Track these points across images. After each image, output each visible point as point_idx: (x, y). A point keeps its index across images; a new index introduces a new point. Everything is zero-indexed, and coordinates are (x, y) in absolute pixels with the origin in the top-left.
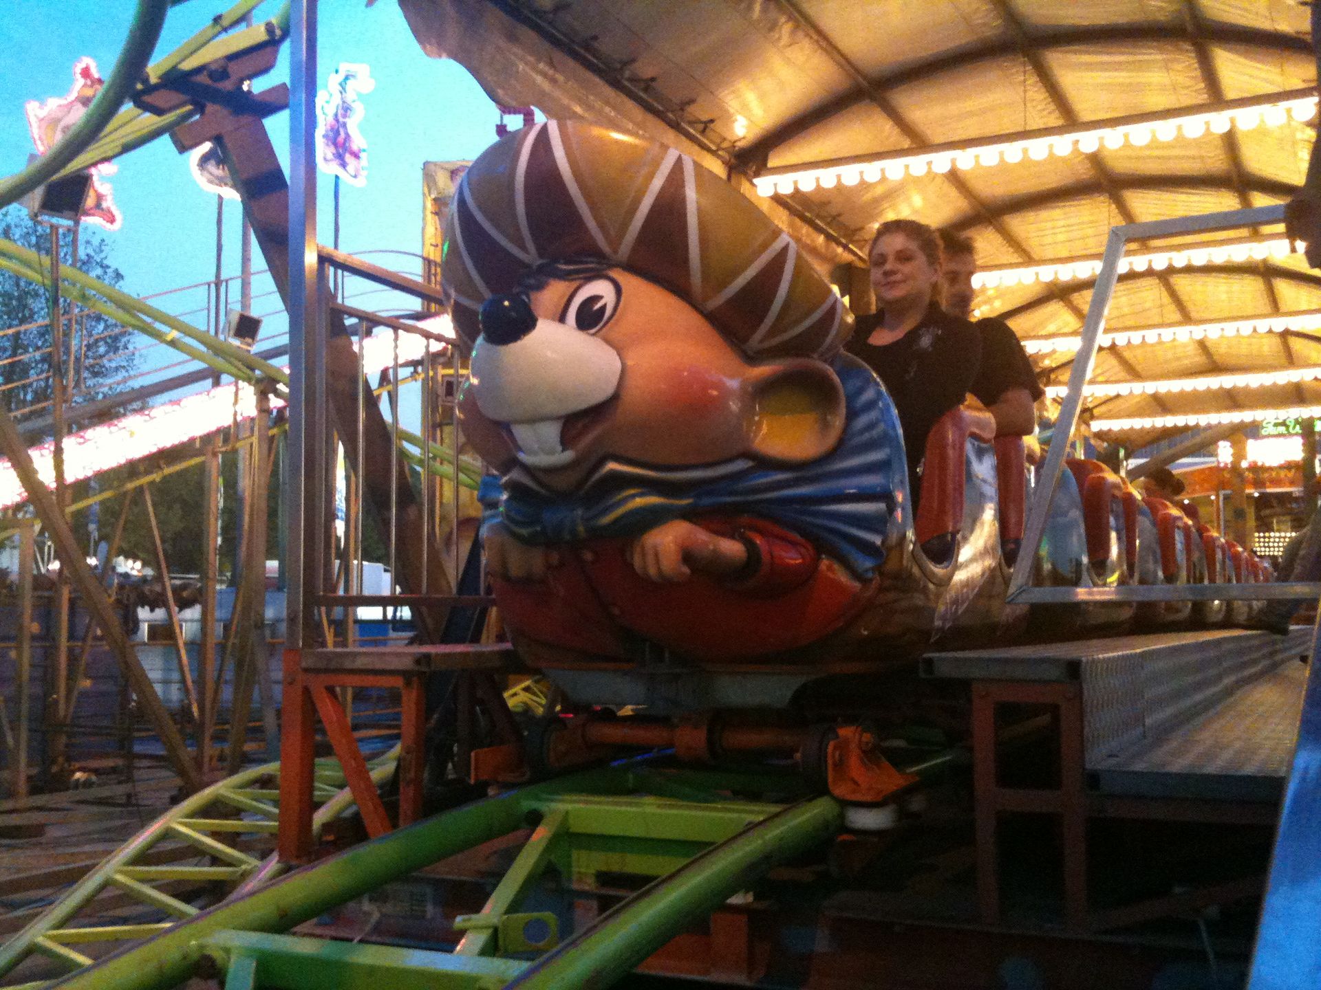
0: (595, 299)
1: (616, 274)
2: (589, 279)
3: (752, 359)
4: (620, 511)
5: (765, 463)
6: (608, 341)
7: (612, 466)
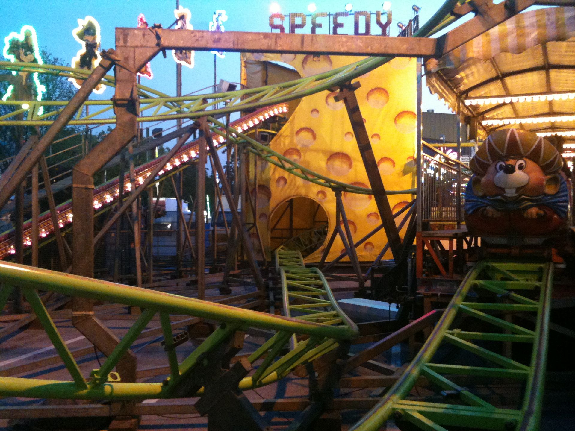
0: (521, 164)
1: (524, 159)
2: (518, 160)
3: (546, 174)
4: (525, 205)
5: (547, 195)
6: (525, 172)
7: (523, 196)
